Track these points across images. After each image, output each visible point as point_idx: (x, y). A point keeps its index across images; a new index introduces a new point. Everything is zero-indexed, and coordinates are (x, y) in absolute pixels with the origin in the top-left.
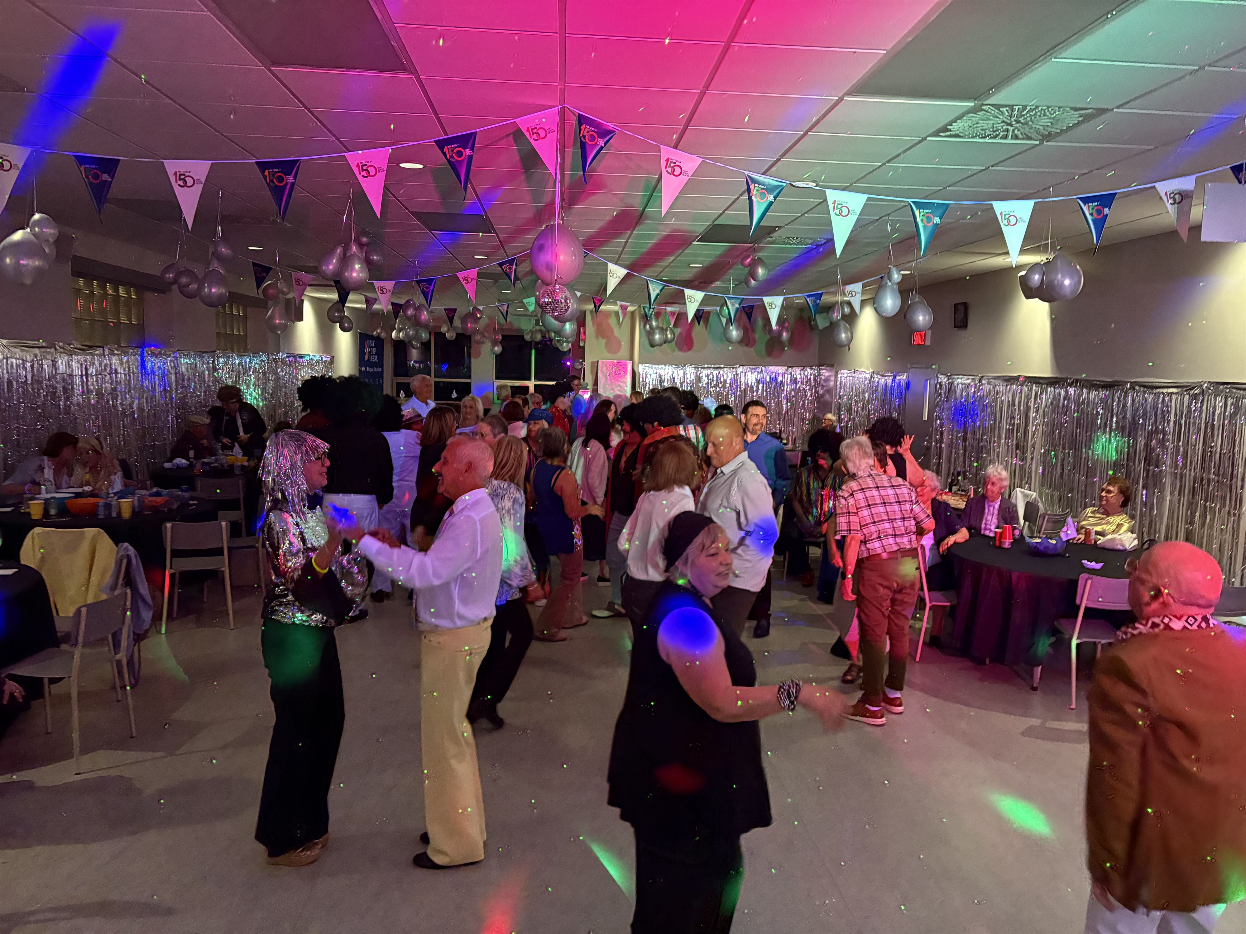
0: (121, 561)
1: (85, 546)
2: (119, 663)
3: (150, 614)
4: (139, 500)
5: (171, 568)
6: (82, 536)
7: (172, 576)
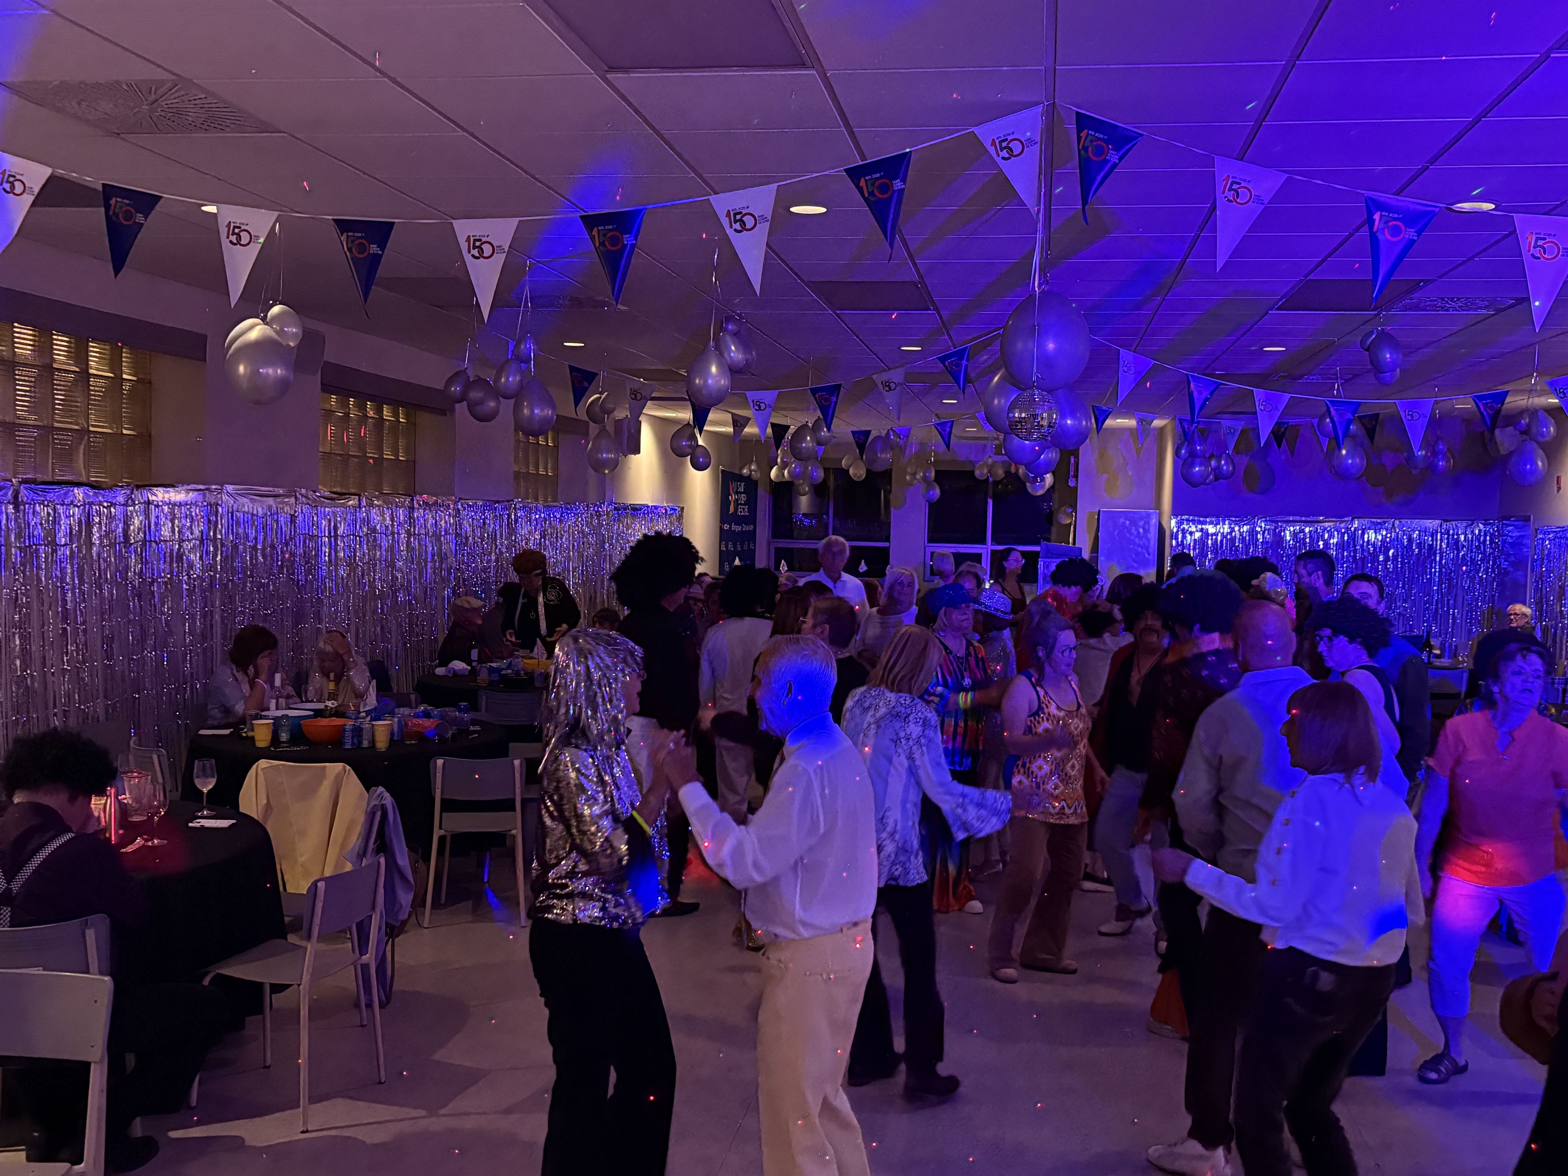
0: (373, 814)
1: (325, 791)
2: (365, 967)
3: (411, 897)
4: (399, 722)
5: (440, 828)
6: (321, 776)
7: (442, 839)
